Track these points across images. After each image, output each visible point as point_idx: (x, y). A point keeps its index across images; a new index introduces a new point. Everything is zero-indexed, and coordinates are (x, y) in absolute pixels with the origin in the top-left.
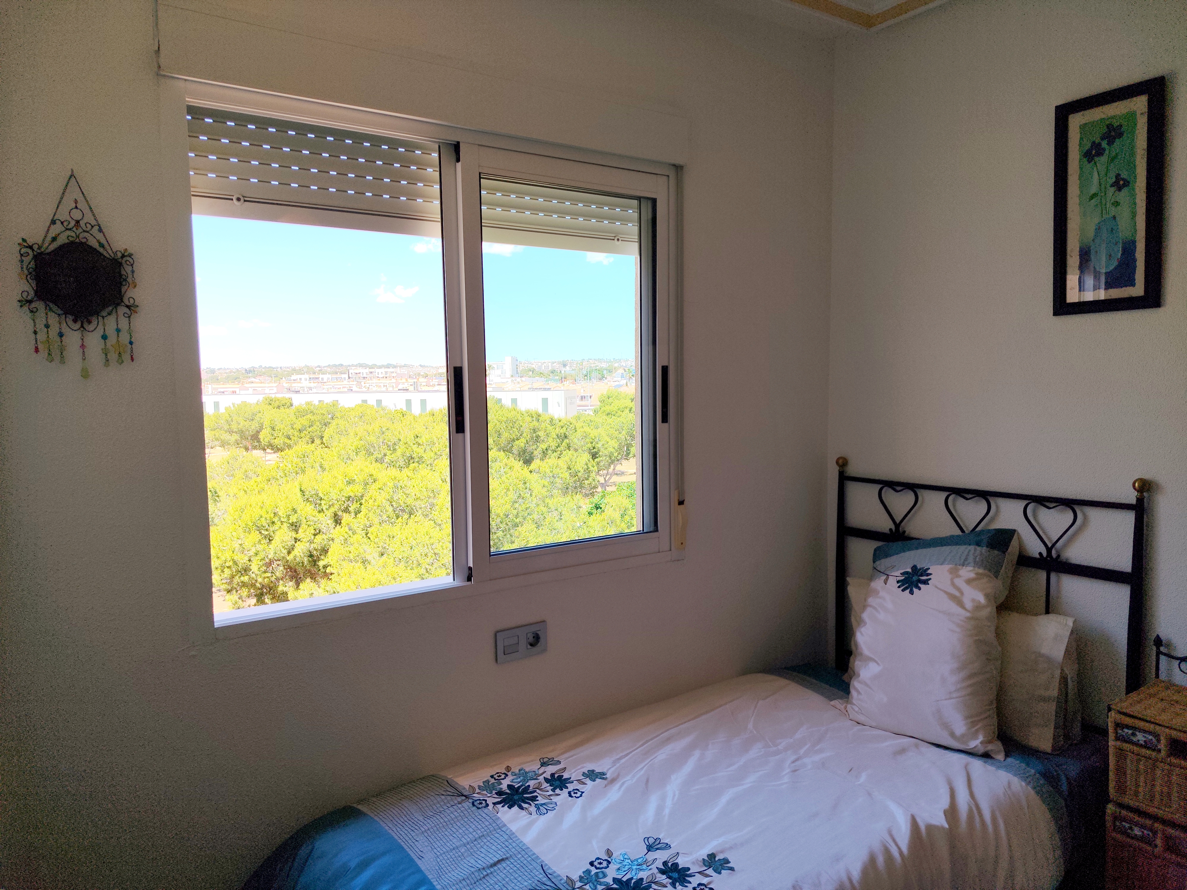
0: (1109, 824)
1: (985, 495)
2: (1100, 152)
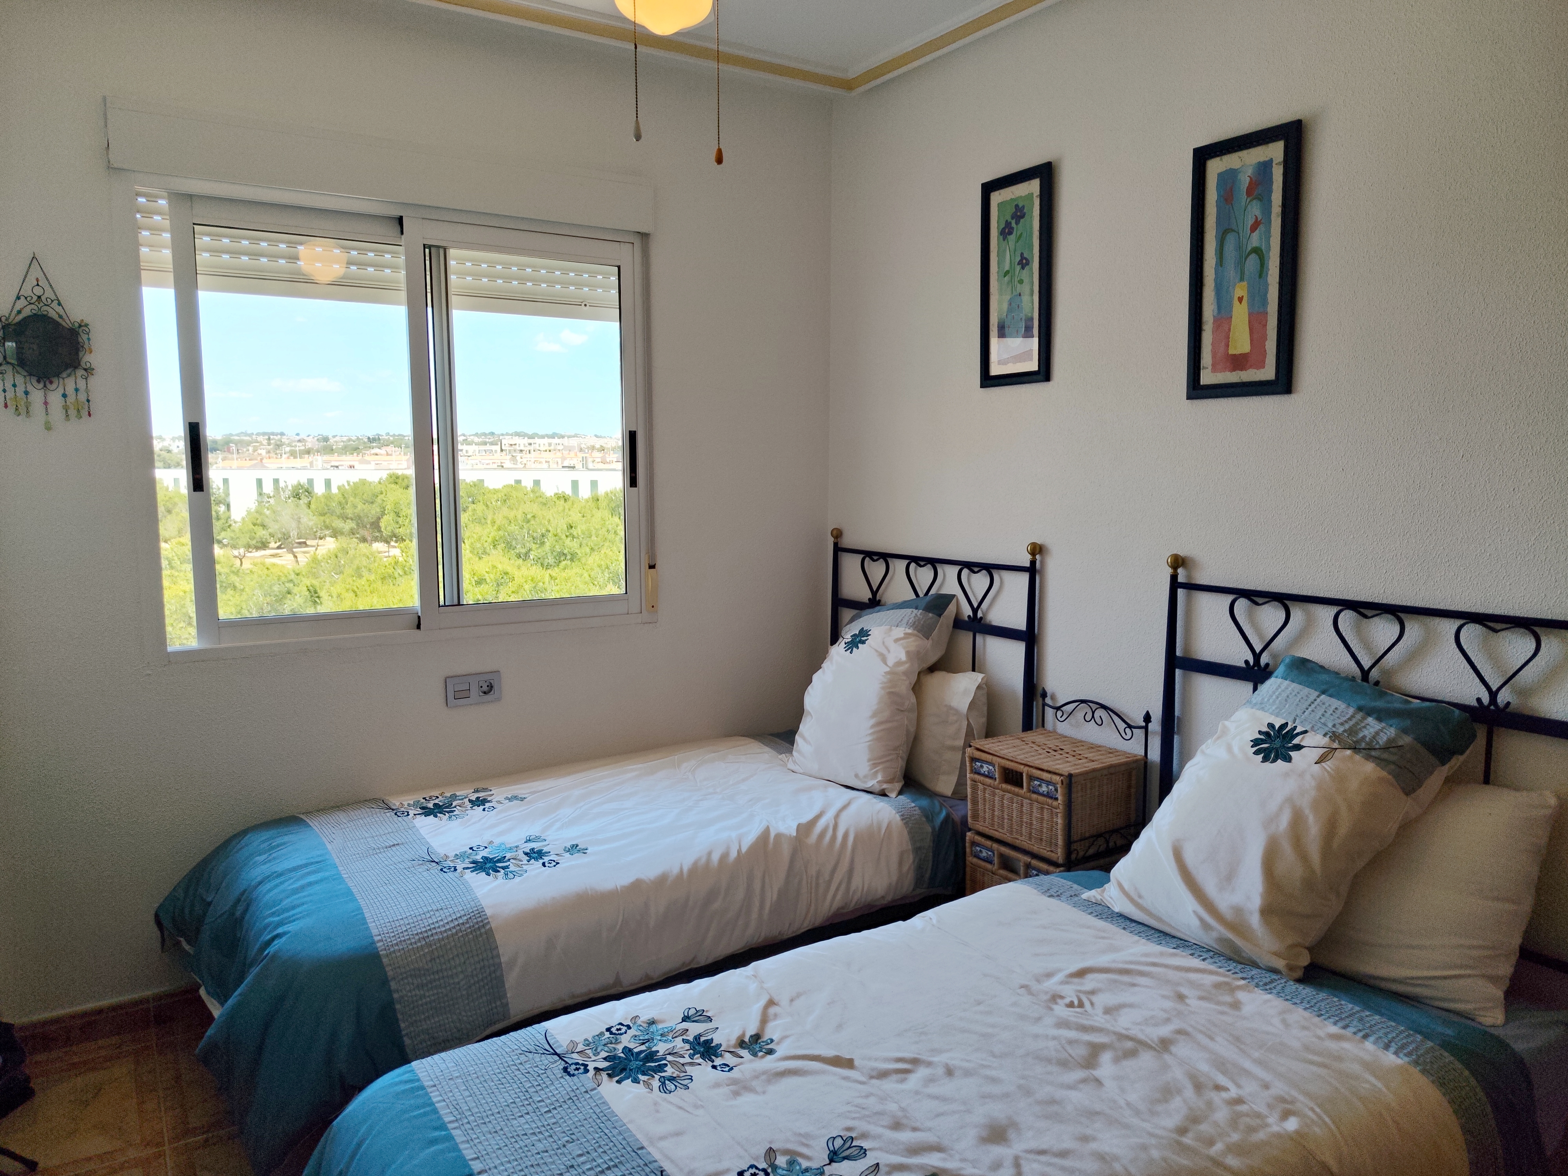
0: (968, 850)
1: (933, 562)
2: (1010, 233)
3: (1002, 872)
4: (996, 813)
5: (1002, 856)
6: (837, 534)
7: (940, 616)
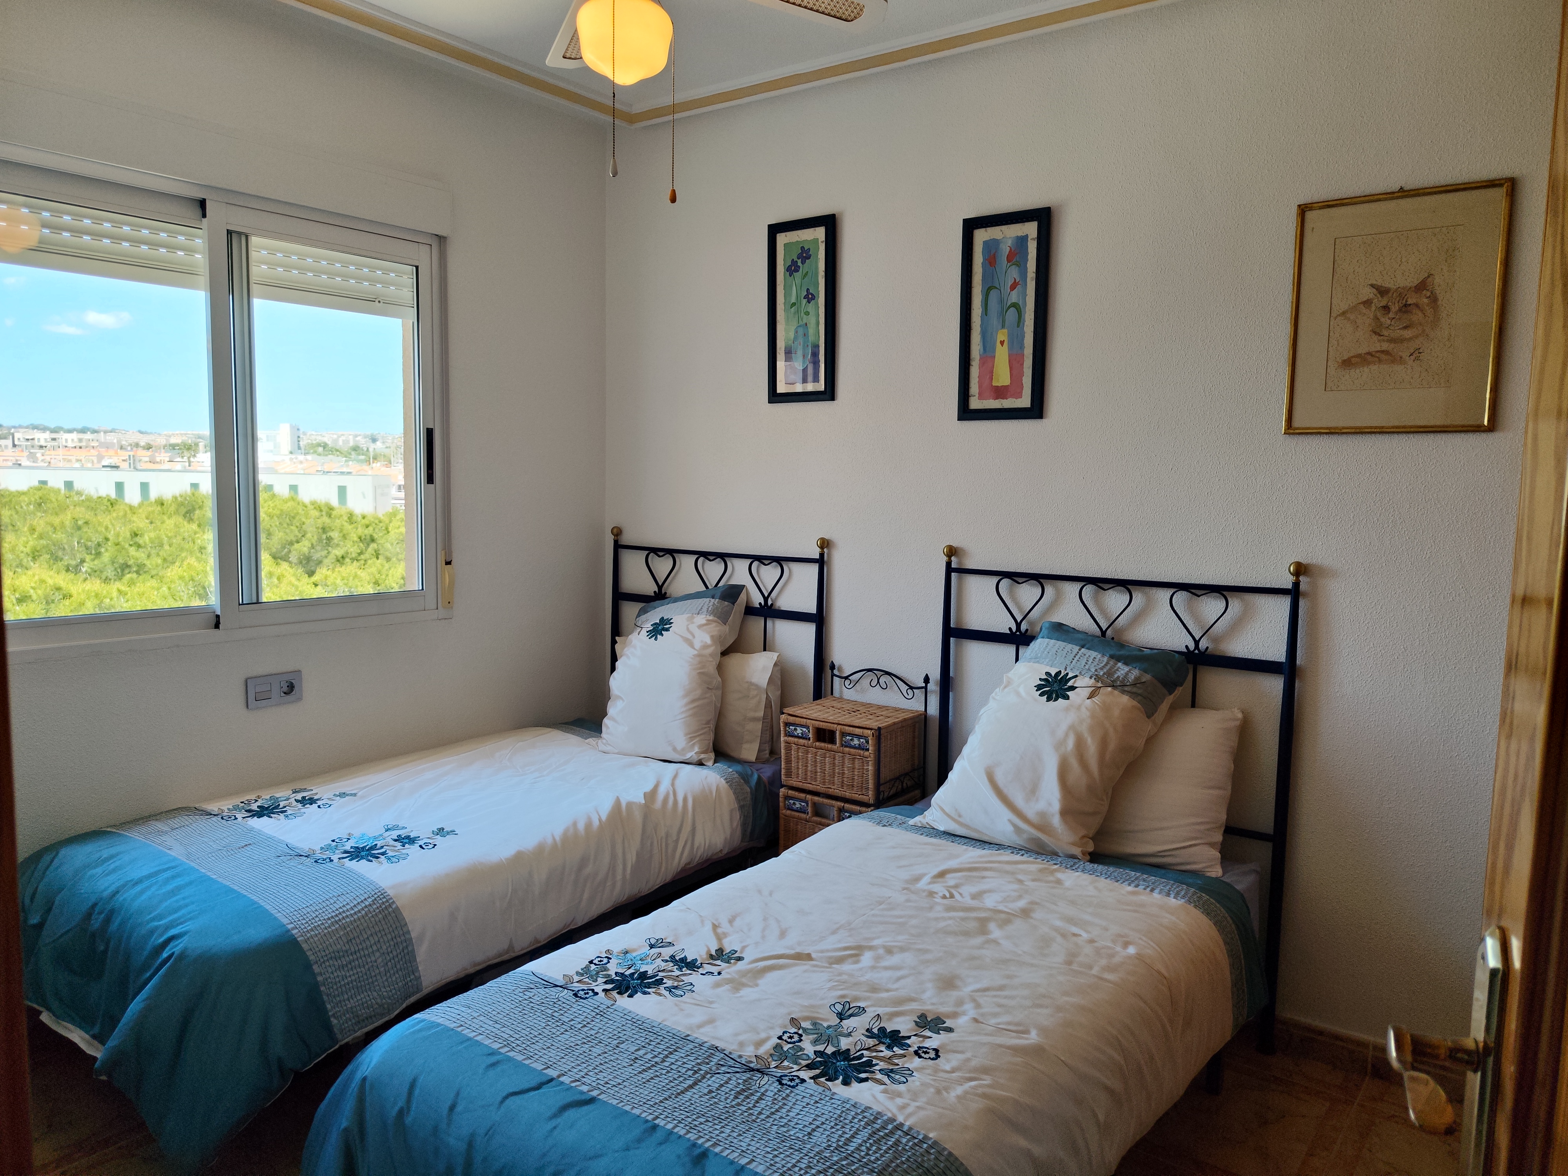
0: (781, 804)
1: (723, 557)
2: (797, 271)
3: (815, 819)
4: (809, 769)
5: (815, 804)
6: (617, 532)
7: (733, 604)
